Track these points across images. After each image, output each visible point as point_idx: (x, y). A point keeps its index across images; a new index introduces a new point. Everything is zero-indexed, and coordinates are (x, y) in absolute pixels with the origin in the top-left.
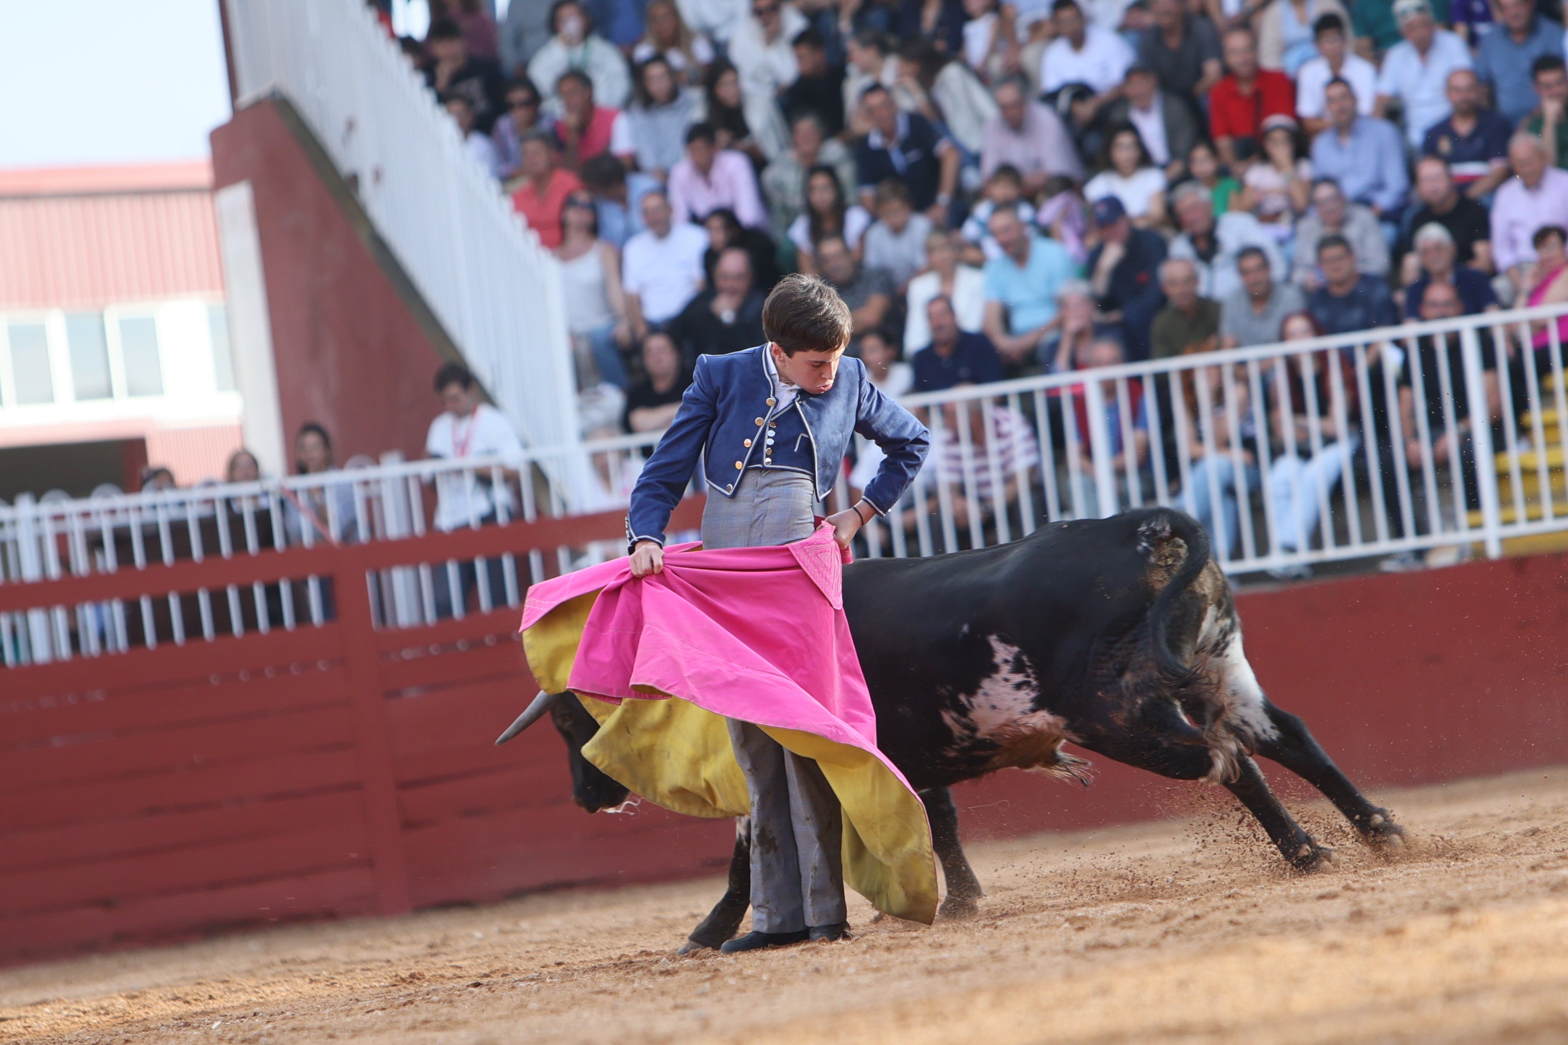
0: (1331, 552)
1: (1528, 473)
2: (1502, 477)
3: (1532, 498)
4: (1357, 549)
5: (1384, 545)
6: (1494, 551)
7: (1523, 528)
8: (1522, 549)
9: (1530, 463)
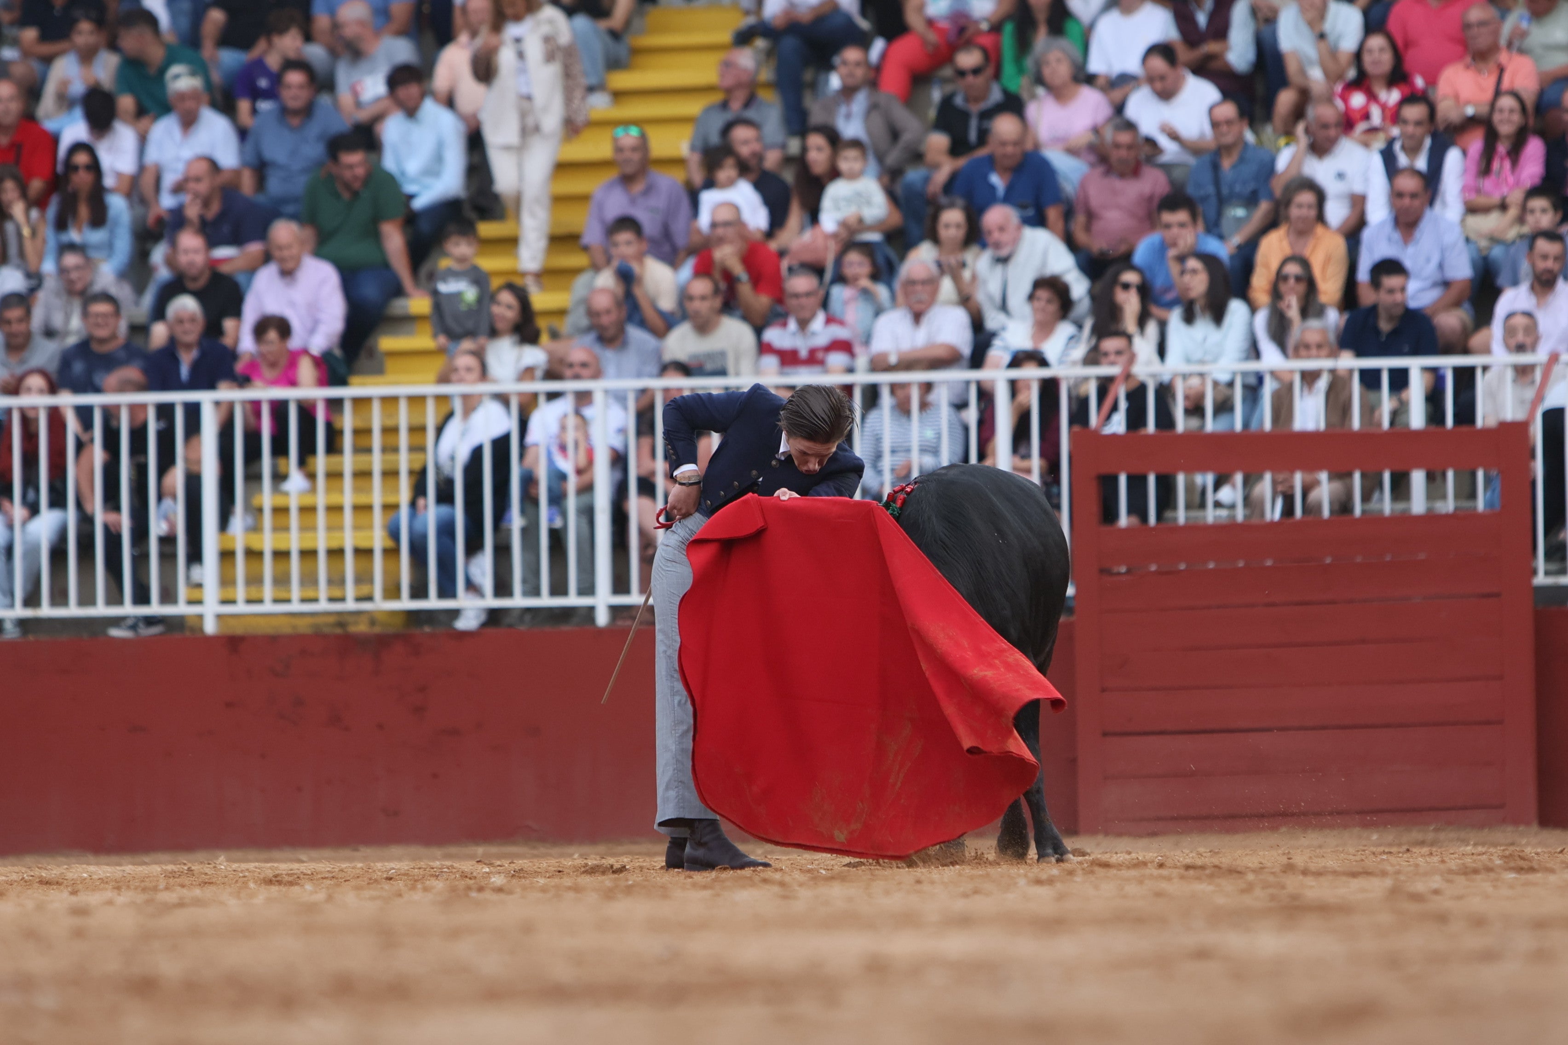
0: (46, 611)
1: (254, 555)
2: (227, 555)
3: (254, 580)
4: (73, 610)
5: (101, 609)
6: (210, 627)
7: (241, 608)
8: (239, 629)
9: (256, 546)
